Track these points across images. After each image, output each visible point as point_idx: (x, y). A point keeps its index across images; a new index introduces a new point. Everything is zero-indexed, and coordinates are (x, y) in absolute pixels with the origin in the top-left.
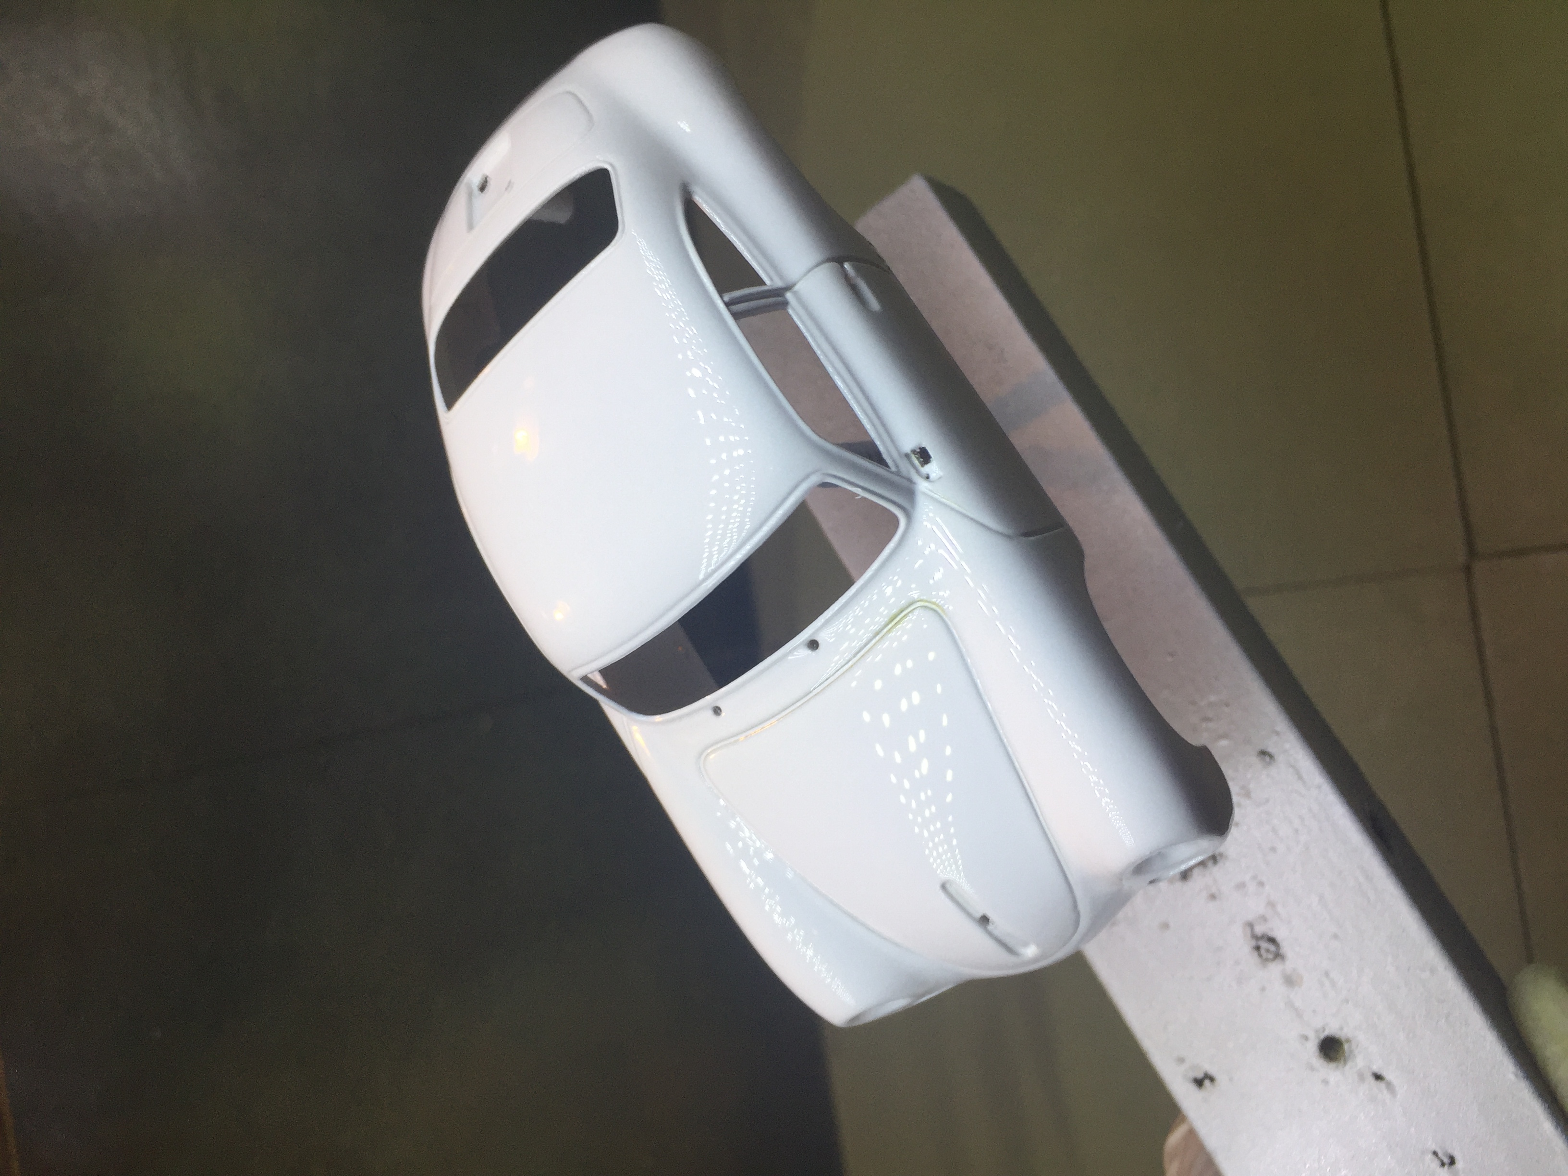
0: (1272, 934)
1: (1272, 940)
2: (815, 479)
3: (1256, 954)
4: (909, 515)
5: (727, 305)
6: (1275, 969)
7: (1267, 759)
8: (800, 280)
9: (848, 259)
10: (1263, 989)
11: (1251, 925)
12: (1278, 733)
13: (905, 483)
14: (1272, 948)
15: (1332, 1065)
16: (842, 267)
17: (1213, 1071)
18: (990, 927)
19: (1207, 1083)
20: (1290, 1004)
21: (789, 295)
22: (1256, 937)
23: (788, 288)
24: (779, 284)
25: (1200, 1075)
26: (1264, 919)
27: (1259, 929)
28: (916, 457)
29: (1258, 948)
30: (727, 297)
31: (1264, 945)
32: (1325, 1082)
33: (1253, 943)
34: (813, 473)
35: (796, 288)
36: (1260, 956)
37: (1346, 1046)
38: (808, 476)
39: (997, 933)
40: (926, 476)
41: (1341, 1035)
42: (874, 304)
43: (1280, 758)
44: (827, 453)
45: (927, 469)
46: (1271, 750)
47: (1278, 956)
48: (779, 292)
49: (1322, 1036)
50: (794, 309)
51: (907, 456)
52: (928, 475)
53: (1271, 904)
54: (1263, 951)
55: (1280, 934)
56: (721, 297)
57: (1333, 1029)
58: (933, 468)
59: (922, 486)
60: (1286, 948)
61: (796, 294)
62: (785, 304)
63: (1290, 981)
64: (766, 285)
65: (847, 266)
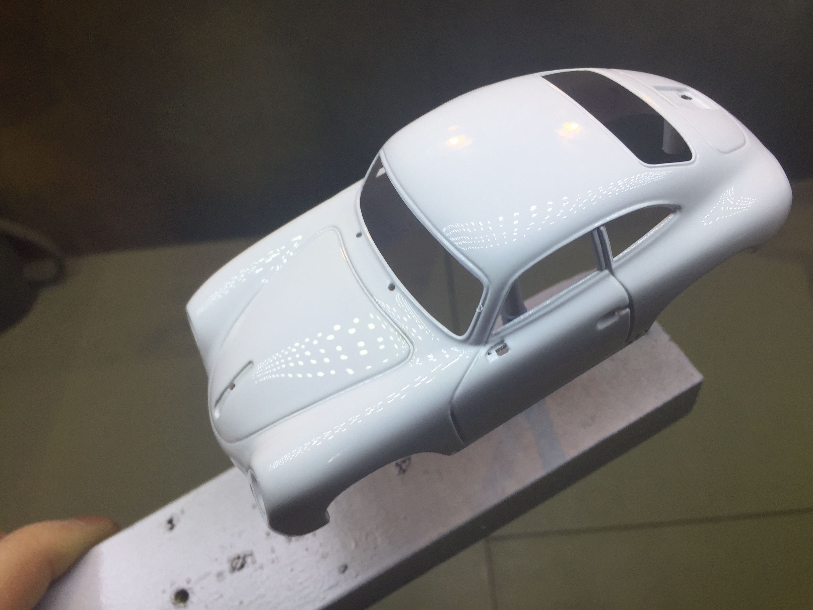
0: (246, 566)
1: (242, 566)
2: (485, 280)
3: (236, 556)
4: (465, 342)
5: (598, 229)
6: (226, 567)
7: (342, 569)
8: (616, 279)
9: (632, 311)
10: (216, 560)
11: (251, 554)
12: (357, 576)
13: (485, 339)
14: (239, 565)
15: (173, 597)
16: (625, 307)
17: (176, 529)
18: (229, 390)
19: (169, 526)
20: (207, 575)
21: (606, 272)
22: (245, 557)
23: (612, 272)
24: (614, 265)
25: (175, 522)
26: (254, 562)
27: (249, 560)
28: (502, 346)
29: (239, 558)
30: (602, 228)
31: (240, 562)
32: (164, 592)
33: (242, 556)
34: (489, 281)
35: (612, 277)
36: (235, 559)
37: (182, 605)
38: (486, 276)
39: (226, 393)
40: (490, 353)
41: (189, 603)
42: (601, 326)
43: (342, 576)
44: (501, 289)
45: (494, 353)
46: (347, 572)
47: (233, 569)
48: (608, 266)
49: (189, 592)
50: (596, 275)
51: (502, 341)
52: (491, 354)
53: (261, 567)
54: (236, 561)
55: (245, 570)
56: (603, 225)
57: (192, 598)
58: (494, 357)
59: (483, 350)
60: (237, 574)
61: (607, 276)
62: (601, 269)
63: (220, 575)
64: (613, 258)
65: (628, 310)
